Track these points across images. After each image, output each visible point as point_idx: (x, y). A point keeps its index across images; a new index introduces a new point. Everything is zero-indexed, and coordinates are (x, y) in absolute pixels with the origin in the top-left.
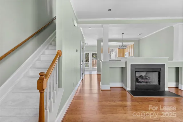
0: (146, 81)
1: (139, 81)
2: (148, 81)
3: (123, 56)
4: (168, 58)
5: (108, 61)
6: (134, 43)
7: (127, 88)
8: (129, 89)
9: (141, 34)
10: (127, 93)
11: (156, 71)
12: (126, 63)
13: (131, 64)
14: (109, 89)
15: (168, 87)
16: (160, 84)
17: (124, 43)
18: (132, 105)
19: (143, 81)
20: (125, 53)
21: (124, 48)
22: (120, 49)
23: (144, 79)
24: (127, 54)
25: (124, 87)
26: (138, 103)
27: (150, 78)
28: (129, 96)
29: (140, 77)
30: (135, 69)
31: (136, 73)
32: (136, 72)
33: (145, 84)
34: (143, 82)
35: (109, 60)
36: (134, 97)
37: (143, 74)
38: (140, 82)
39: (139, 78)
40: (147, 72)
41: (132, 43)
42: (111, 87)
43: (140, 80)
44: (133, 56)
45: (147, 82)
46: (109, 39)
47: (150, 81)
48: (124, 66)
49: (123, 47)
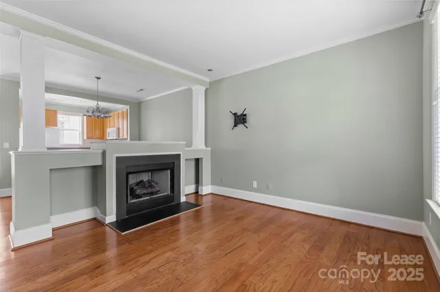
0: (150, 190)
1: (136, 195)
2: (154, 190)
3: (102, 136)
4: (185, 143)
5: (46, 150)
6: (128, 107)
7: (107, 218)
8: (111, 218)
9: (141, 90)
10: (108, 229)
11: (167, 169)
12: (104, 154)
13: (117, 157)
14: (50, 235)
15: (186, 195)
16: (173, 193)
17: (103, 104)
18: (120, 255)
19: (145, 191)
20: (109, 130)
21: (103, 116)
22: (91, 116)
23: (147, 188)
24: (111, 133)
25: (99, 216)
26: (131, 244)
27: (157, 183)
28: (112, 235)
29: (137, 184)
30: (127, 167)
31: (130, 176)
32: (128, 174)
33: (148, 198)
34: (144, 194)
35: (48, 149)
36: (123, 234)
37: (145, 177)
38: (139, 196)
39: (135, 188)
40: (152, 171)
41: (124, 108)
42: (54, 230)
43: (138, 192)
44: (125, 137)
45: (152, 194)
46: (47, 83)
47: (157, 189)
48: (99, 163)
49: (99, 114)
